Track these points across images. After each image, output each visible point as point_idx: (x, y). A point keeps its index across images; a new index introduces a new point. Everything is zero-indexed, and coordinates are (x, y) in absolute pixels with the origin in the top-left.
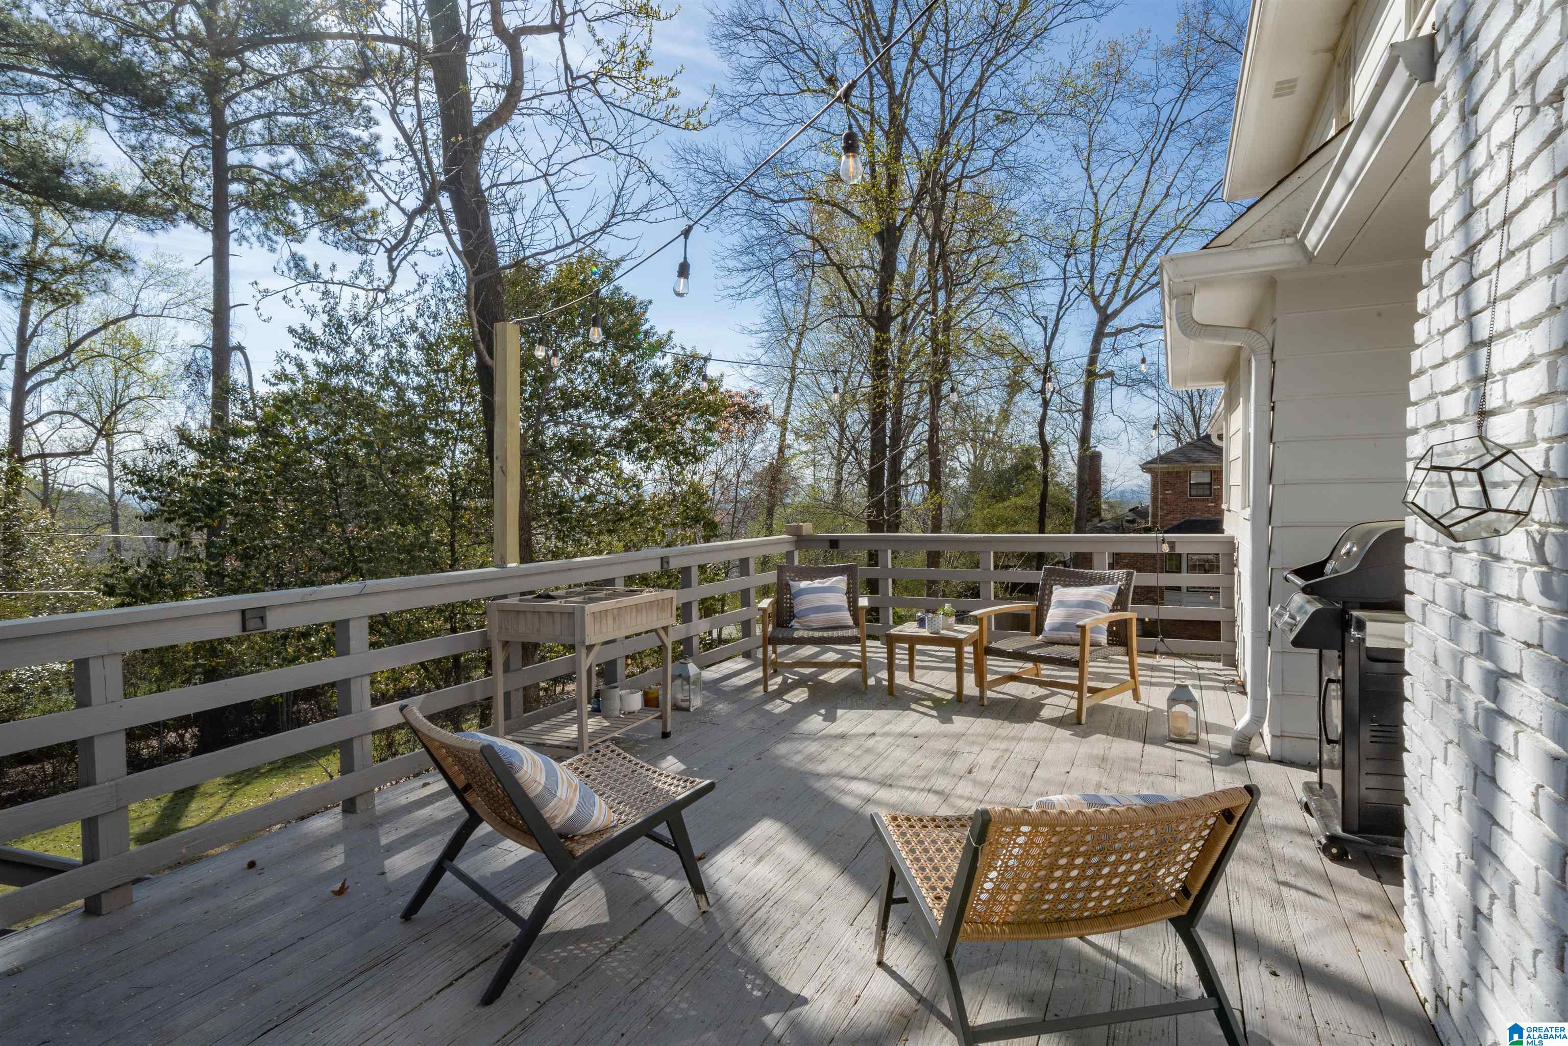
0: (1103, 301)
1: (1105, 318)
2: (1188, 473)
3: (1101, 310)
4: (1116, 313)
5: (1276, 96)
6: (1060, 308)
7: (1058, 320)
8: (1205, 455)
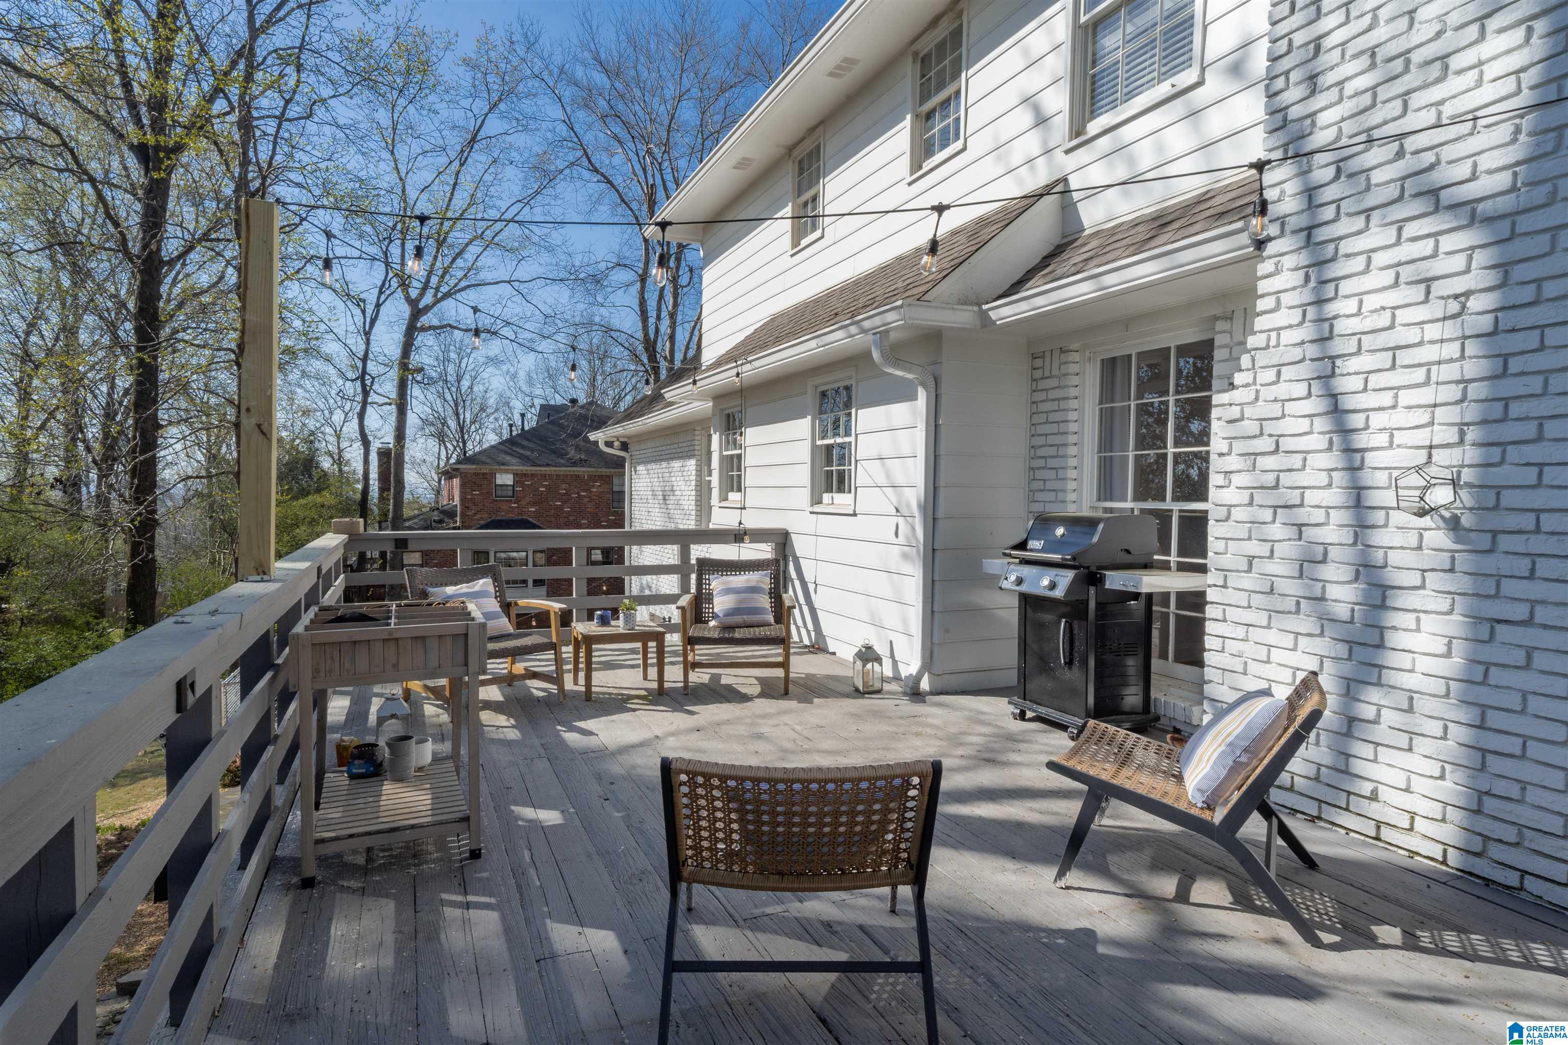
0: (414, 293)
1: (417, 313)
2: (493, 475)
3: (413, 303)
4: (427, 309)
5: (735, 168)
6: (381, 292)
7: (378, 306)
8: (508, 458)
